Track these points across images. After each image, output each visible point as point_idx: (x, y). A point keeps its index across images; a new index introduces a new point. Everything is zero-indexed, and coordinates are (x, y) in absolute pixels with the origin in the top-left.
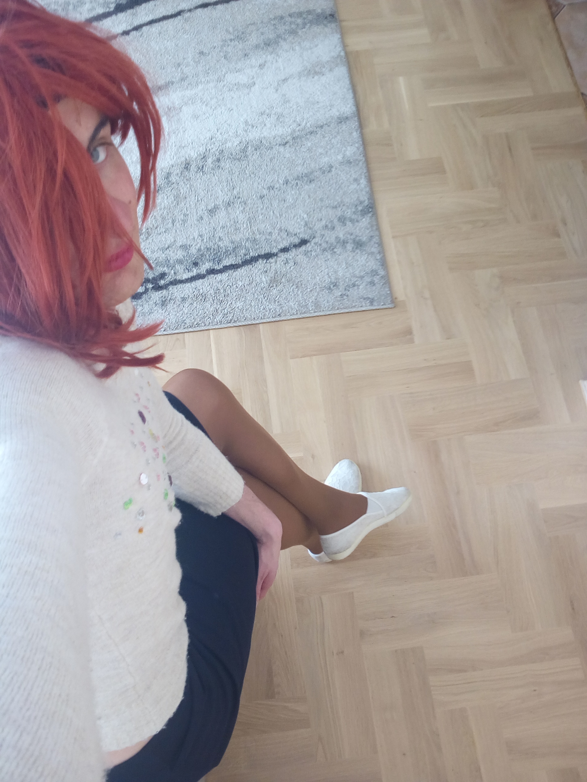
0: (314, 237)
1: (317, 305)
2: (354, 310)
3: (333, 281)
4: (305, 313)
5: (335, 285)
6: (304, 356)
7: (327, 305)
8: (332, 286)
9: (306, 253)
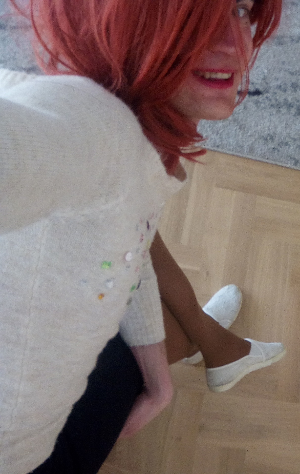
0: (267, 92)
1: (251, 149)
2: (280, 164)
3: (271, 134)
4: (239, 152)
5: (272, 138)
6: (227, 188)
7: (260, 152)
8: (268, 138)
9: (257, 103)
